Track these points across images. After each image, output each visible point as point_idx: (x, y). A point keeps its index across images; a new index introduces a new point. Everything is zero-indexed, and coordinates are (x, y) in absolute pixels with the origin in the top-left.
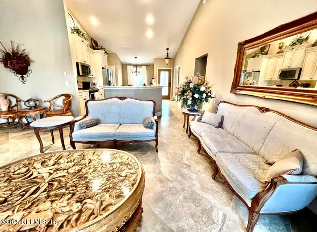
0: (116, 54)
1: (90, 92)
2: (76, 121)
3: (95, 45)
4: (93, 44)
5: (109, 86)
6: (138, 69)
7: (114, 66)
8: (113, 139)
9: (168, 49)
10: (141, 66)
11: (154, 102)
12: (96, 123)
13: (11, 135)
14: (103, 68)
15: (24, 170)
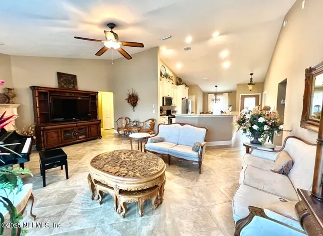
0: (197, 85)
1: (169, 118)
2: (150, 137)
3: (179, 81)
4: (178, 81)
5: (186, 114)
6: (218, 97)
7: (195, 96)
8: (167, 153)
9: (252, 74)
10: (222, 93)
11: (207, 130)
12: (162, 140)
13: (123, 141)
14: (182, 99)
15: (118, 154)
